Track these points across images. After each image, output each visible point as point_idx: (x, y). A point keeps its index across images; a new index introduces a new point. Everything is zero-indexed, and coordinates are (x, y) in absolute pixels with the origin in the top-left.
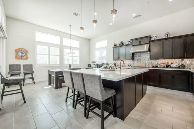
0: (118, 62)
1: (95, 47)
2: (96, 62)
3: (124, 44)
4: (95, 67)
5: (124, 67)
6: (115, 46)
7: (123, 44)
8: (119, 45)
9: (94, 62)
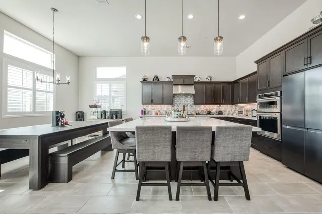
0: (149, 108)
1: (96, 77)
2: (100, 107)
3: (161, 81)
4: (100, 116)
5: (159, 116)
6: (145, 81)
7: (159, 80)
8: (152, 81)
9: (96, 107)
